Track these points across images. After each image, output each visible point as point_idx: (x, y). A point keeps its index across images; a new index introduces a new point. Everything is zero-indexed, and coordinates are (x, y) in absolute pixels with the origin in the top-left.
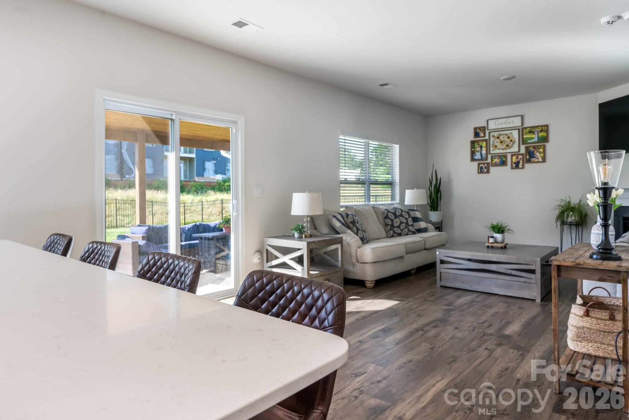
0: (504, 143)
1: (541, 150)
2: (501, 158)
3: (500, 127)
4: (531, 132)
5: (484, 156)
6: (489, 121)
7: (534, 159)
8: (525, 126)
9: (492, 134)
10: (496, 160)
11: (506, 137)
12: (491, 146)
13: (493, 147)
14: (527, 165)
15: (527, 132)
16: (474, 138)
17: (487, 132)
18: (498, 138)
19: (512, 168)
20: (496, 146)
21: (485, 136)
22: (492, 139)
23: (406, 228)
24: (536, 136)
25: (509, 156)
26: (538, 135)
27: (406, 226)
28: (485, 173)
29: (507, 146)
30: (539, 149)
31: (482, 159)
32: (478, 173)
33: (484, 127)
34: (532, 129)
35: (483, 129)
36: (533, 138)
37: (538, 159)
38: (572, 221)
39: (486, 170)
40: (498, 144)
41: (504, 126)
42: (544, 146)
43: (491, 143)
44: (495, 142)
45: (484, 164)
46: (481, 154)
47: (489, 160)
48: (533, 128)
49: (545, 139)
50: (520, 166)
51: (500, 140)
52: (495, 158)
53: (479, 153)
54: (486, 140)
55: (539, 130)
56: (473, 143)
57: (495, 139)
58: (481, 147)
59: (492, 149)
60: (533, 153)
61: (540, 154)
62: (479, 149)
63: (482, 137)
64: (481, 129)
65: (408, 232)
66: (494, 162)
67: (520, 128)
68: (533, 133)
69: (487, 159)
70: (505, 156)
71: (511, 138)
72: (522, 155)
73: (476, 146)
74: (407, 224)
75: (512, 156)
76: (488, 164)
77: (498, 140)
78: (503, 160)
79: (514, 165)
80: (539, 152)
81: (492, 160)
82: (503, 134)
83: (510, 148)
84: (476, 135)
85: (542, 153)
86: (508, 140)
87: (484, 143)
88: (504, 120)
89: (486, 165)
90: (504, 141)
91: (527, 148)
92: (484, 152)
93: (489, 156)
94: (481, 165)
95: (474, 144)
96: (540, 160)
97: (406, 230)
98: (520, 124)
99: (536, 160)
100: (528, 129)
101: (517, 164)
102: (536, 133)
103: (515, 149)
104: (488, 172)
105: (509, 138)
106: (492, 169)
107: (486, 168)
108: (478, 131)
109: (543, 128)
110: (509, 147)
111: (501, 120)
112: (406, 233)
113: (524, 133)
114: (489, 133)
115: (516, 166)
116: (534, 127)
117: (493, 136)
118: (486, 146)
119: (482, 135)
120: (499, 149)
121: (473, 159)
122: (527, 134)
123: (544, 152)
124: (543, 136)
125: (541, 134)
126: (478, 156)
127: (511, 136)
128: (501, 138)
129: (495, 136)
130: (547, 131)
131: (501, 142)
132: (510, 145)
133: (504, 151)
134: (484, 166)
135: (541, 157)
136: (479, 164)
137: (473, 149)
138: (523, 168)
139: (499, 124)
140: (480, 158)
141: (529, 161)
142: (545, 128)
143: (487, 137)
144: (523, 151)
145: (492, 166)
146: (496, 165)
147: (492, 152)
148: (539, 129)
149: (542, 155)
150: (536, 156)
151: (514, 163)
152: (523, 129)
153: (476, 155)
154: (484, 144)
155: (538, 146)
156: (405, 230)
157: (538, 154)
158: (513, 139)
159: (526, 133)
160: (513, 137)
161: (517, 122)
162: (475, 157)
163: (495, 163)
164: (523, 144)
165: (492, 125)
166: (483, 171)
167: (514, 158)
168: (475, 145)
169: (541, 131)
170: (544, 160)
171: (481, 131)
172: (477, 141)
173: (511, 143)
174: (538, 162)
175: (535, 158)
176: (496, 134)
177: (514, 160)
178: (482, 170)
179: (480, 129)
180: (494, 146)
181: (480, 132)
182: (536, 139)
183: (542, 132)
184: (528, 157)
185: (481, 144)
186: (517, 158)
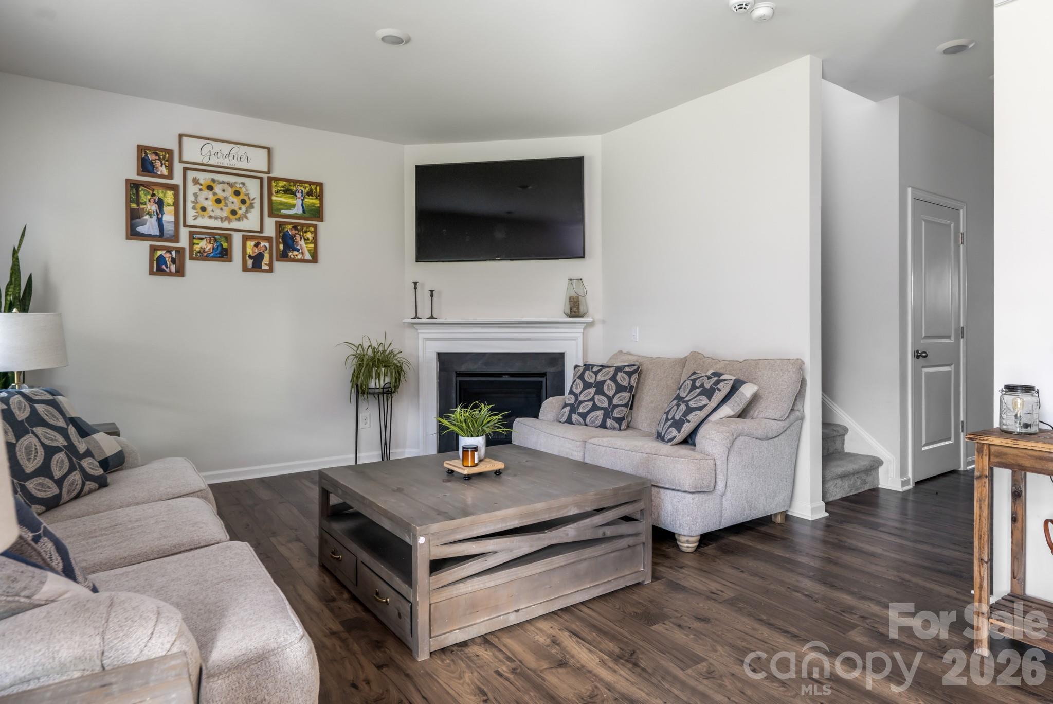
0: (226, 205)
1: (309, 235)
2: (216, 240)
3: (214, 161)
4: (287, 191)
5: (169, 228)
6: (185, 139)
7: (295, 253)
8: (274, 174)
9: (191, 175)
10: (204, 245)
11: (229, 192)
12: (190, 205)
13: (194, 208)
14: (277, 265)
15: (279, 188)
16: (138, 175)
17: (178, 168)
18: (210, 188)
19: (245, 269)
20: (203, 209)
21: (170, 176)
22: (192, 189)
23: (72, 469)
24: (300, 202)
25: (237, 239)
26: (303, 200)
27: (70, 460)
28: (170, 274)
29: (234, 212)
30: (306, 232)
31: (161, 236)
32: (151, 273)
33: (170, 152)
34: (291, 186)
35: (166, 156)
36: (294, 206)
37: (302, 253)
38: (386, 386)
39: (173, 268)
40: (209, 204)
41: (226, 162)
42: (315, 226)
43: (190, 198)
44: (201, 199)
45: (169, 250)
46: (160, 221)
47: (184, 242)
48: (292, 184)
49: (317, 214)
50: (265, 267)
51: (215, 194)
52: (202, 239)
53: (155, 218)
54: (174, 188)
55: (305, 191)
56: (133, 187)
57: (201, 190)
58: (160, 203)
59: (191, 213)
60: (292, 238)
61: (306, 243)
62: (154, 208)
63: (162, 176)
64: (161, 153)
65: (83, 484)
66: (197, 248)
67: (265, 176)
68: (294, 193)
69: (176, 238)
70: (228, 238)
71: (242, 197)
72: (268, 239)
73: (144, 196)
74: (71, 449)
75: (245, 239)
76: (180, 251)
77: (210, 195)
78: (222, 245)
79: (250, 263)
80: (305, 240)
81: (192, 244)
82: (223, 183)
83: (239, 219)
84: (145, 166)
85: (311, 243)
86: (236, 200)
87: (170, 194)
88: (226, 148)
89: (174, 253)
90: (226, 198)
91: (280, 226)
92: (168, 217)
93: (184, 233)
94: (159, 253)
95: (138, 192)
96: (308, 256)
97: (76, 476)
98: (266, 170)
99: (300, 257)
100: (282, 184)
101: (257, 261)
102: (299, 195)
103: (251, 222)
104: (180, 272)
105: (237, 193)
106: (190, 265)
107: (173, 261)
108: (151, 157)
109: (313, 187)
110: (237, 216)
111: (217, 146)
112: (76, 491)
113: (274, 190)
114: (185, 169)
115: (256, 264)
116: (296, 182)
117: (196, 181)
118: (176, 204)
119: (164, 171)
120: (210, 217)
121: (133, 233)
122: (279, 195)
123: (315, 241)
124: (313, 205)
125: (309, 201)
126: (149, 226)
127: (243, 190)
128: (218, 189)
129: (201, 181)
130: (320, 196)
131: (218, 201)
132: (240, 212)
133: (226, 225)
134: (167, 256)
135: (309, 251)
136: (153, 249)
137: (134, 206)
138: (271, 270)
139: (212, 153)
140: (156, 232)
141: (283, 257)
142: (316, 190)
143: (177, 180)
144: (270, 230)
145: (191, 258)
146: (202, 256)
147: (190, 221)
148: (305, 188)
149: (312, 245)
150: (298, 247)
151: (250, 257)
152: (270, 179)
153: (144, 224)
154: (169, 197)
155: (303, 225)
156: (71, 478)
157: (302, 243)
158: (246, 198)
159: (278, 192)
160: (247, 195)
161: (258, 161)
162: (140, 229)
163: (200, 252)
164: (271, 215)
165: (193, 152)
166: (167, 270)
167: (250, 244)
168: (142, 194)
169: (310, 194)
170: (315, 259)
171: (159, 159)
172: (147, 185)
173: (244, 208)
174: (303, 261)
175: (298, 250)
176: (204, 178)
177: (249, 251)
178: (164, 267)
179: (156, 154)
180: (198, 206)
181: (158, 163)
182: (298, 210)
183: (310, 197)
184: (281, 247)
185: (161, 195)
186: (257, 245)
